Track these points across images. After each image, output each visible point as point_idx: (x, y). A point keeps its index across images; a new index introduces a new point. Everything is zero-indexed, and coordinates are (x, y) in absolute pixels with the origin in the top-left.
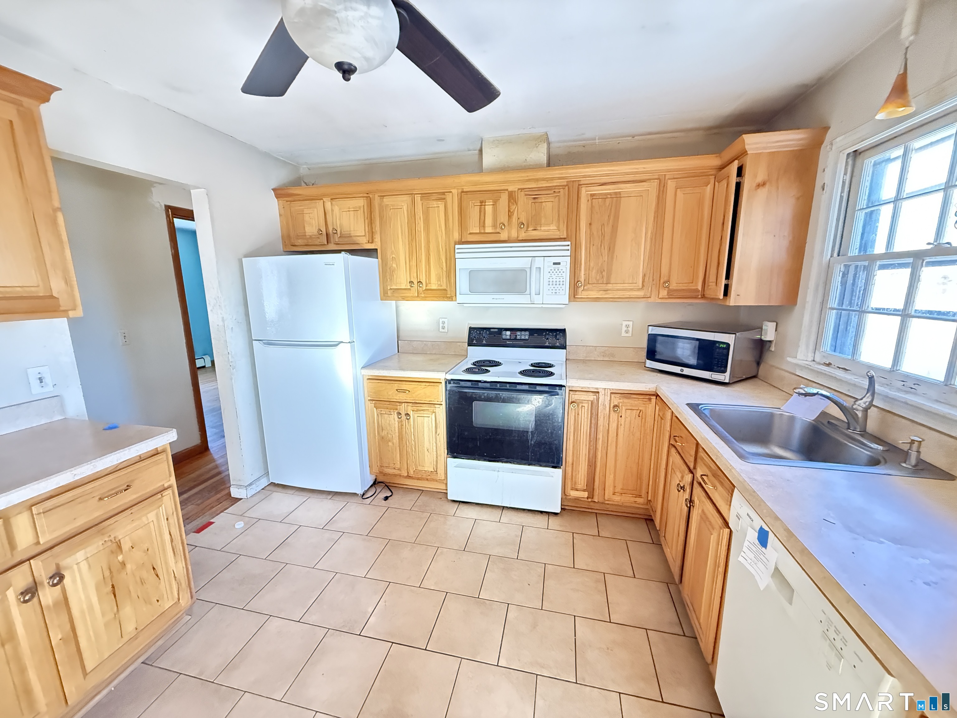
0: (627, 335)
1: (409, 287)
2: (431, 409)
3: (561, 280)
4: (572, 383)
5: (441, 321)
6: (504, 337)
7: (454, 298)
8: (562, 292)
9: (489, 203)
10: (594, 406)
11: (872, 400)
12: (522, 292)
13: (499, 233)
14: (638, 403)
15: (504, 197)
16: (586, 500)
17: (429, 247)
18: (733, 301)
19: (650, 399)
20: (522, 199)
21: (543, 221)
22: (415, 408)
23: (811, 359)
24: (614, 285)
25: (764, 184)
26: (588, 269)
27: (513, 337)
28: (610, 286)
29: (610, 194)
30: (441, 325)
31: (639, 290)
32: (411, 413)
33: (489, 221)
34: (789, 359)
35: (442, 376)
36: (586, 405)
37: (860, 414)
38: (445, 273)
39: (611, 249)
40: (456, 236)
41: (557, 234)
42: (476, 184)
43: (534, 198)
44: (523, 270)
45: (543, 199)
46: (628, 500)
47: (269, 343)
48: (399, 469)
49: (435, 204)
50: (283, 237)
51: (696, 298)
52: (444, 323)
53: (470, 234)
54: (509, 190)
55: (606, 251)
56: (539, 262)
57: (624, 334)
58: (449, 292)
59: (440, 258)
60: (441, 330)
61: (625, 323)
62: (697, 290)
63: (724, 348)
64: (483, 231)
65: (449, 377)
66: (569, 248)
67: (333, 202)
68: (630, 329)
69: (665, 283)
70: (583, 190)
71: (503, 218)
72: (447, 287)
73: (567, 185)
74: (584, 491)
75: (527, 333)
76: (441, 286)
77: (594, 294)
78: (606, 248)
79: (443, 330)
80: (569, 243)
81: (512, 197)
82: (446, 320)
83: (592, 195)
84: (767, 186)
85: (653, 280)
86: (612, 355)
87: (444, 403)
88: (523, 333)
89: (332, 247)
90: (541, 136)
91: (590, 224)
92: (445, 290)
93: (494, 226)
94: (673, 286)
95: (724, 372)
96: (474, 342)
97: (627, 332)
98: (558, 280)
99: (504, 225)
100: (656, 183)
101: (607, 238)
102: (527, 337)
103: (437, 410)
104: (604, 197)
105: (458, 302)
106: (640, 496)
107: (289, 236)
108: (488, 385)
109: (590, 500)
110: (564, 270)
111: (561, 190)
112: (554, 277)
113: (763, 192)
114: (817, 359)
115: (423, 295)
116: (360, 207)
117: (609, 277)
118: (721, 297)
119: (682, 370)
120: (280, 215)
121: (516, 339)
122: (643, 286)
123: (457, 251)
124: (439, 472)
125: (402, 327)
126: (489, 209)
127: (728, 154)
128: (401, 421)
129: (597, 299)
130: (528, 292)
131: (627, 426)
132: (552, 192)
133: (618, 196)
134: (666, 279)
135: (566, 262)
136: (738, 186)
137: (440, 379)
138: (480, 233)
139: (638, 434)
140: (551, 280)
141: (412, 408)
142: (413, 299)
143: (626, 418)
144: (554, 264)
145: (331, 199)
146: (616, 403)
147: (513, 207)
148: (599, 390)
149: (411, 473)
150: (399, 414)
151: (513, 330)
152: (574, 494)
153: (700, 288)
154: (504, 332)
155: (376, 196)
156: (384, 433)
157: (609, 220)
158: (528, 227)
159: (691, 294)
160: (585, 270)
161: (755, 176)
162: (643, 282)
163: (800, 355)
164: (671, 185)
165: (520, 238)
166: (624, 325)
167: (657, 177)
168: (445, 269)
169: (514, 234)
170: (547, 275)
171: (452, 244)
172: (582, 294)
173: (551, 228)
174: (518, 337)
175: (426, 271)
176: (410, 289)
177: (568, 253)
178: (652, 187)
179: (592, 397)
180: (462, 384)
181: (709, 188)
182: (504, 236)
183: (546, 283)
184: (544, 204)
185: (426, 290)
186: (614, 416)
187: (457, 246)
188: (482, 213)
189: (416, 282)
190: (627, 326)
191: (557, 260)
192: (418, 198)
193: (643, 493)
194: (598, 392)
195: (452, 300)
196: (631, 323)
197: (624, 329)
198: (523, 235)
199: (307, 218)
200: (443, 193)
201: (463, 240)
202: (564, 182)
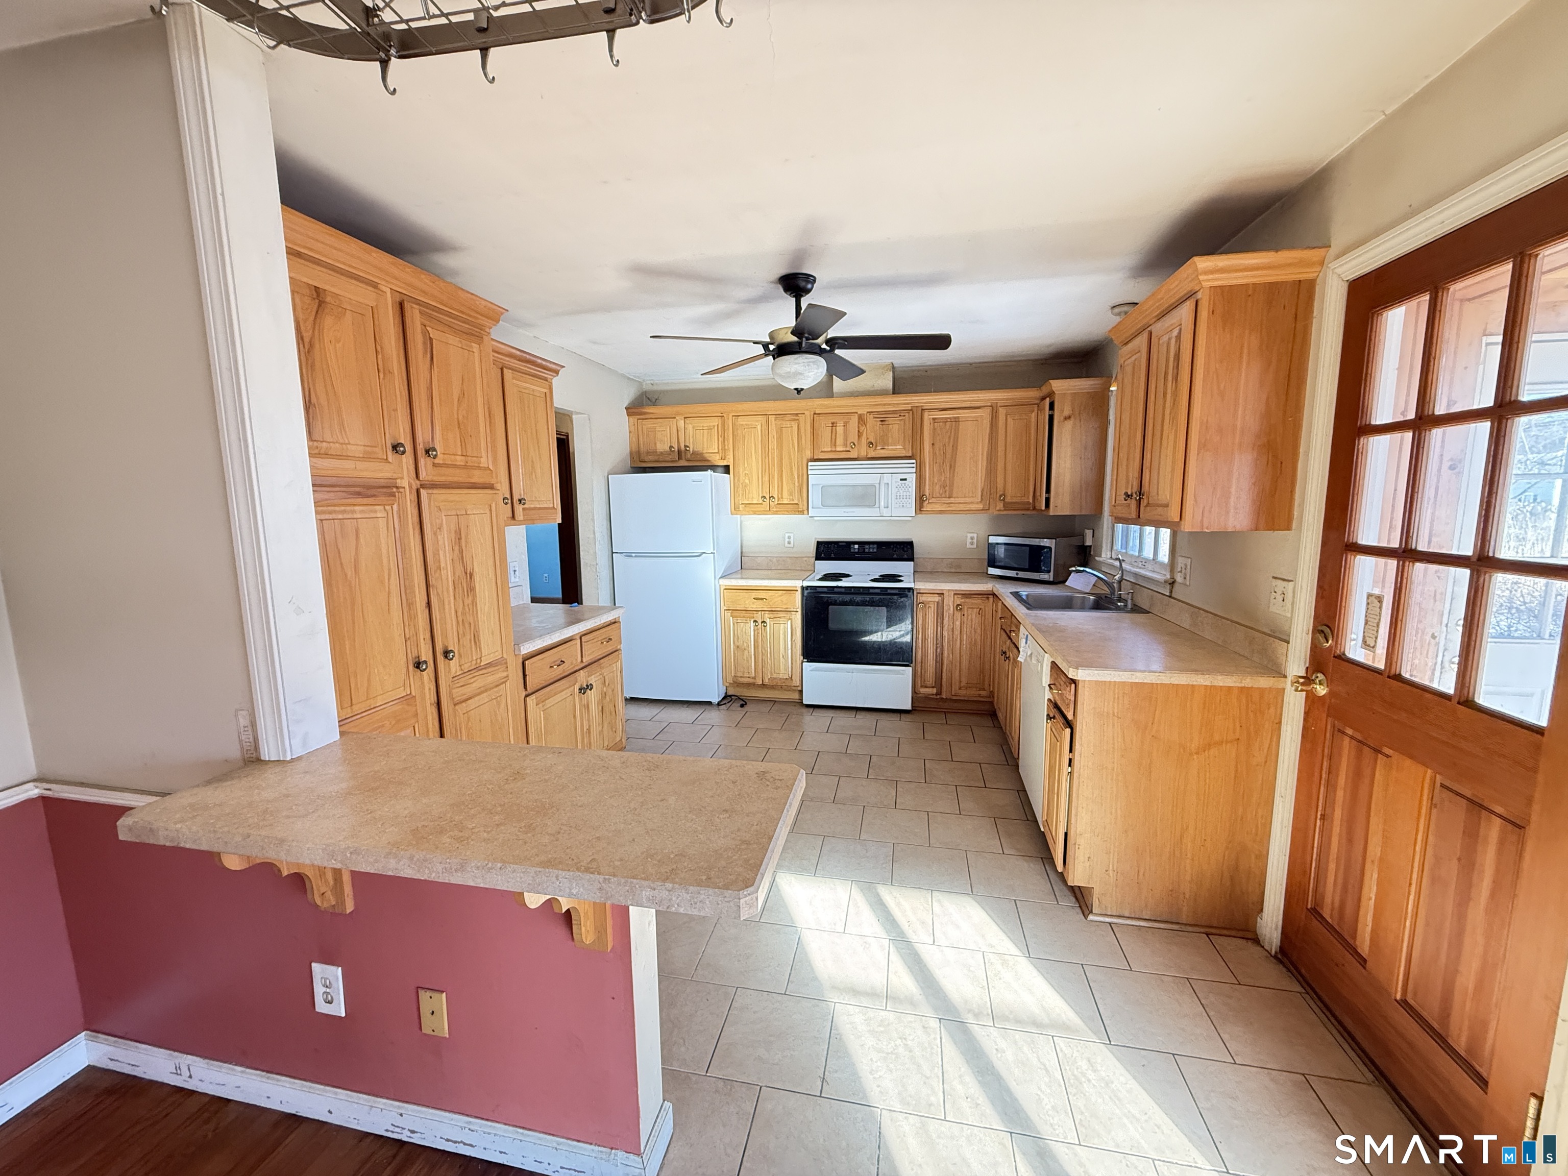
0: (972, 547)
1: (761, 501)
2: (788, 616)
3: (908, 494)
4: (920, 586)
5: (787, 535)
6: (852, 550)
7: (806, 512)
8: (909, 506)
9: (840, 424)
10: (940, 607)
11: (1122, 575)
12: (872, 505)
13: (849, 451)
14: (977, 601)
15: (855, 419)
16: (935, 697)
17: (782, 463)
18: (1052, 512)
19: (988, 598)
20: (870, 420)
21: (890, 440)
22: (772, 616)
23: (1109, 556)
24: (957, 499)
25: (1069, 417)
26: (933, 484)
27: (861, 550)
28: (952, 500)
29: (950, 418)
30: (787, 540)
31: (977, 503)
32: (768, 621)
33: (840, 440)
34: (1096, 558)
35: (798, 584)
36: (932, 606)
37: (1115, 585)
38: (796, 488)
39: (952, 467)
40: (808, 454)
41: (904, 453)
42: (827, 407)
43: (882, 421)
44: (873, 486)
45: (890, 421)
46: (972, 693)
47: (629, 555)
48: (754, 678)
49: (788, 424)
50: (631, 453)
51: (1028, 509)
52: (789, 537)
53: (822, 452)
54: (859, 413)
55: (948, 468)
56: (887, 479)
57: (969, 546)
58: (801, 506)
59: (792, 474)
60: (787, 545)
61: (969, 535)
62: (1028, 503)
63: (1047, 552)
64: (834, 449)
65: (806, 584)
66: (914, 465)
67: (687, 422)
68: (975, 541)
69: (1001, 496)
70: (926, 414)
71: (853, 437)
72: (799, 501)
73: (911, 410)
74: (933, 687)
75: (875, 546)
76: (793, 500)
77: (938, 507)
78: (948, 465)
79: (789, 545)
80: (914, 461)
81: (861, 418)
82: (792, 535)
83: (934, 419)
84: (1072, 419)
85: (991, 494)
86: (959, 566)
87: (799, 610)
88: (871, 546)
89: (683, 463)
90: (887, 365)
91: (933, 444)
92: (797, 504)
93: (845, 445)
94: (1008, 499)
95: (1049, 572)
96: (823, 555)
97: (972, 544)
98: (905, 494)
99: (854, 444)
100: (989, 410)
101: (949, 456)
102: (875, 550)
103: (793, 617)
104: (945, 421)
105: (810, 515)
106: (984, 689)
107: (639, 453)
108: (843, 590)
109: (938, 697)
110: (910, 485)
111: (907, 414)
112: (901, 492)
113: (1069, 424)
114: (1114, 557)
115: (775, 510)
116: (714, 426)
117: (951, 491)
118: (1043, 508)
119: (1017, 574)
120: (630, 432)
121: (864, 552)
122: (982, 499)
123: (809, 468)
124: (793, 678)
125: (745, 543)
126: (840, 429)
127: (1045, 390)
128: (758, 629)
129: (941, 512)
130: (877, 505)
131: (969, 623)
132: (898, 415)
133: (957, 420)
134: (1001, 493)
135: (912, 479)
136: (1051, 418)
137: (796, 587)
138: (831, 451)
139: (979, 631)
140: (898, 494)
141: (769, 616)
142: (764, 513)
143: (968, 616)
144: (901, 480)
145: (685, 418)
146: (959, 603)
147: (862, 429)
148: (944, 592)
149: (766, 681)
150: (755, 621)
151: (861, 543)
152: (923, 690)
153: (1031, 501)
154: (852, 546)
155: (731, 416)
156: (740, 643)
157: (949, 442)
158: (876, 447)
159: (1025, 507)
160: (930, 485)
161: (1062, 411)
162: (982, 496)
163: (1103, 555)
164: (1002, 411)
165: (869, 456)
166: (969, 538)
167: (989, 404)
168: (797, 484)
169: (863, 453)
170: (895, 490)
171: (805, 462)
172: (927, 507)
173: (898, 447)
174: (867, 550)
175: (778, 487)
176: (762, 504)
177: (914, 470)
178: (985, 414)
179: (937, 598)
180: (819, 590)
181: (1033, 415)
182: (854, 454)
183: (894, 497)
184: (891, 426)
185: (778, 504)
186: (958, 615)
187: (810, 464)
188: (834, 433)
189: (768, 497)
190: (972, 538)
191: (903, 476)
192: (772, 418)
193: (986, 686)
194: (943, 594)
195: (803, 514)
196: (975, 535)
197: (969, 540)
198: (872, 454)
199: (659, 435)
200: (797, 414)
201: (815, 458)
202: (909, 407)
